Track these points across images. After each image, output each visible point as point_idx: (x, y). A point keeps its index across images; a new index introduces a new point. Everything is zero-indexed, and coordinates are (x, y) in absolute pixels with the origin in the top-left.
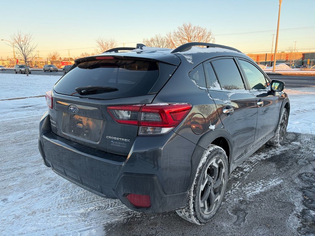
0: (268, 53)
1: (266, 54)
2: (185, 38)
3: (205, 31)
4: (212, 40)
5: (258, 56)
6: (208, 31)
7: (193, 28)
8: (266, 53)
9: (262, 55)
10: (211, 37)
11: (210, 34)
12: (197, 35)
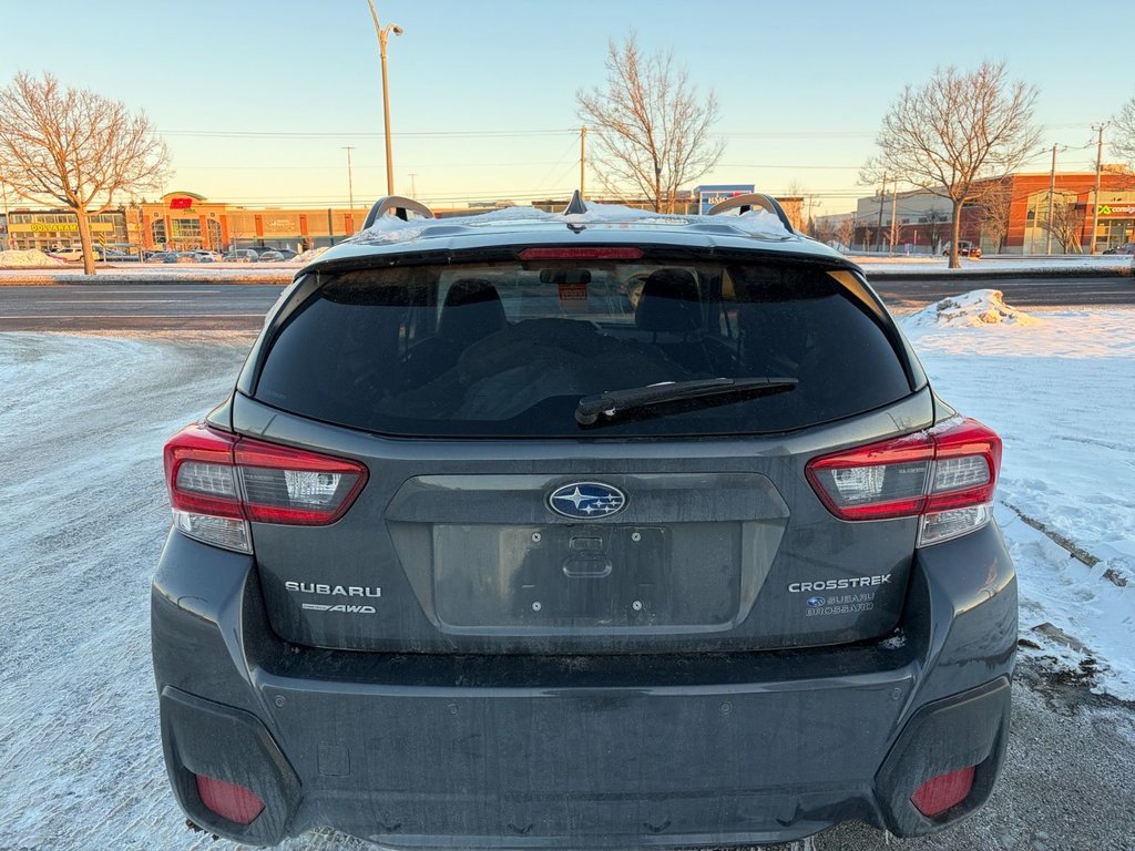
0: (333, 208)
1: (330, 210)
2: (33, 133)
3: (121, 113)
4: (158, 150)
5: (303, 218)
6: (131, 113)
7: (64, 97)
8: (328, 208)
9: (316, 215)
10: (148, 138)
11: (142, 127)
12: (85, 129)
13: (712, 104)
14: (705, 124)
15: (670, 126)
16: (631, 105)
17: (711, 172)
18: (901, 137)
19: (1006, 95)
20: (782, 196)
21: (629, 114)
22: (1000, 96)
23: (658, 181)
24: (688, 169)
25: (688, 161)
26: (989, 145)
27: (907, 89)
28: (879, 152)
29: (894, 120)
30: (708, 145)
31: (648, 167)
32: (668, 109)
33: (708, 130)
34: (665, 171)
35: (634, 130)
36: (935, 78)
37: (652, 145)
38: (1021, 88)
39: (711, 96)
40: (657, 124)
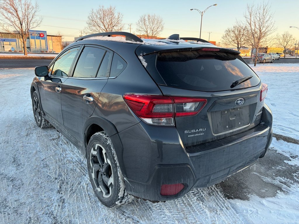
13: (37, 6)
14: (35, 12)
15: (24, 11)
16: (9, 2)
17: (39, 26)
18: (92, 22)
19: (116, 15)
20: (56, 35)
21: (9, 5)
22: (115, 15)
23: (22, 27)
24: (31, 25)
25: (31, 22)
26: (113, 27)
27: (93, 10)
28: (87, 25)
29: (90, 18)
30: (36, 18)
31: (18, 23)
32: (23, 5)
33: (36, 14)
34: (24, 25)
35: (11, 11)
36: (99, 8)
37: (18, 16)
38: (119, 14)
39: (36, 3)
40: (19, 9)
